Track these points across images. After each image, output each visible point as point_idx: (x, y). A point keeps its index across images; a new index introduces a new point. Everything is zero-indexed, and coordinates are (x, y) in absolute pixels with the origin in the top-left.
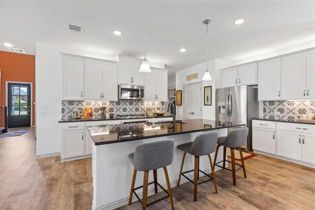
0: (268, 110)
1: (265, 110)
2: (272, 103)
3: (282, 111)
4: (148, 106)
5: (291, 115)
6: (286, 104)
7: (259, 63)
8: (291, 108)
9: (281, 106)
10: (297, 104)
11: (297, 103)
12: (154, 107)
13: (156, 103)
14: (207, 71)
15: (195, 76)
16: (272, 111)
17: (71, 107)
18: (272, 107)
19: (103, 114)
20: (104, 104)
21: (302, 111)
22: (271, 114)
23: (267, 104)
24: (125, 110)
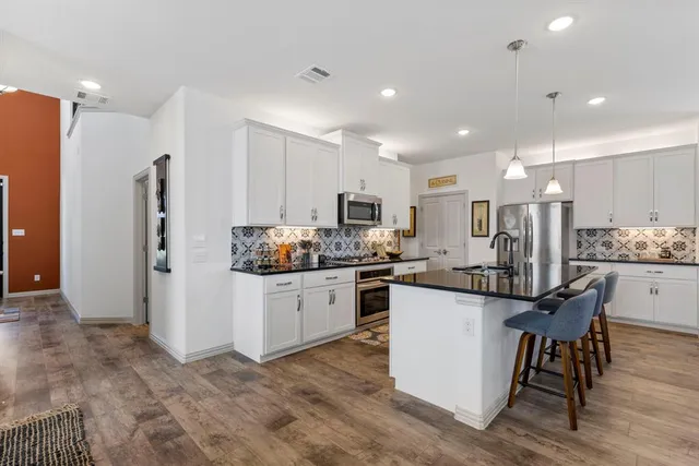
0: (585, 245)
1: (579, 245)
2: (592, 232)
3: (608, 245)
4: (374, 239)
5: (624, 251)
6: (615, 233)
7: (576, 165)
8: (623, 240)
9: (607, 238)
10: (634, 234)
11: (633, 232)
12: (382, 239)
13: (386, 234)
14: (553, 178)
15: (452, 180)
16: (592, 245)
17: (248, 241)
18: (592, 240)
19: (307, 256)
20: (305, 233)
21: (642, 246)
22: (591, 250)
23: (584, 233)
24: (338, 247)
